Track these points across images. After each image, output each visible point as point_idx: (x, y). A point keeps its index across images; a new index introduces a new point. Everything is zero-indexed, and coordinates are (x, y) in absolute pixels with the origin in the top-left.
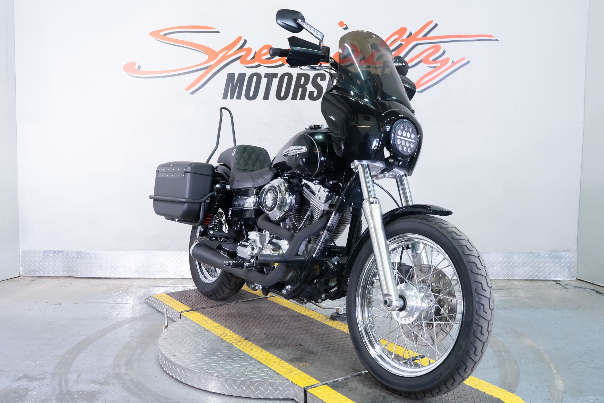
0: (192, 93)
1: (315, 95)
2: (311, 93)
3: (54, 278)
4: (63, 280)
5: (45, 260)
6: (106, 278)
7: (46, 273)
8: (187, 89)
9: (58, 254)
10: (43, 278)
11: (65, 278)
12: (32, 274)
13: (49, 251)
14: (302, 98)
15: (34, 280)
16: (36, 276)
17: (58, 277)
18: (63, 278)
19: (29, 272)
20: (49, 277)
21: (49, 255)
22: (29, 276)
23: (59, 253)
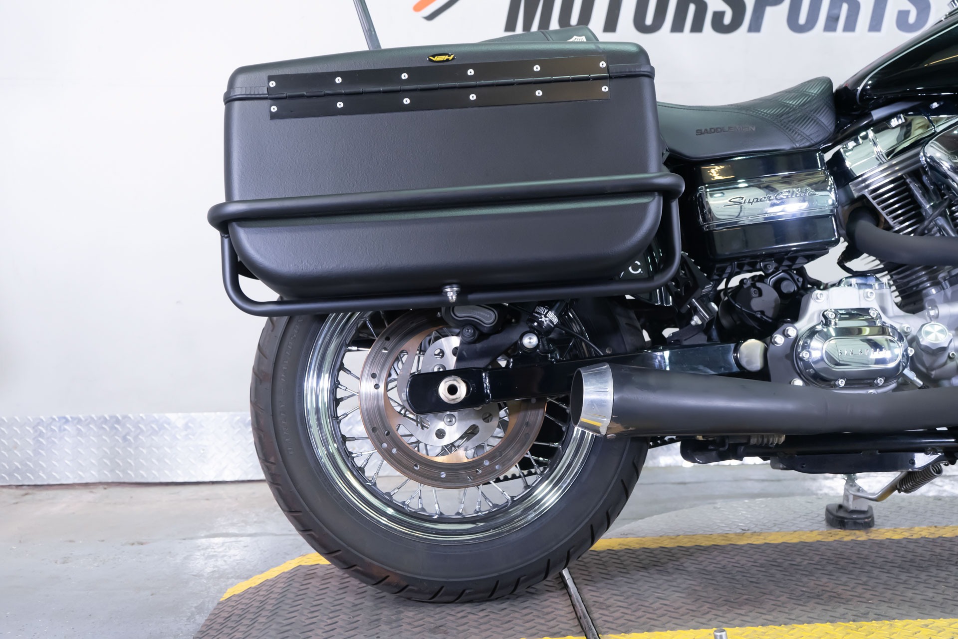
0: (431, 17)
1: (727, 20)
2: (718, 16)
3: (77, 487)
4: (100, 492)
5: (54, 442)
6: (213, 483)
7: (55, 477)
8: (418, 8)
9: (88, 425)
10: (47, 489)
11: (106, 486)
12: (19, 479)
13: (65, 418)
14: (697, 27)
15: (26, 494)
16: (29, 485)
17: (87, 485)
18: (101, 487)
19: (10, 475)
20: (64, 487)
21: (65, 430)
22: (9, 486)
23: (89, 423)
